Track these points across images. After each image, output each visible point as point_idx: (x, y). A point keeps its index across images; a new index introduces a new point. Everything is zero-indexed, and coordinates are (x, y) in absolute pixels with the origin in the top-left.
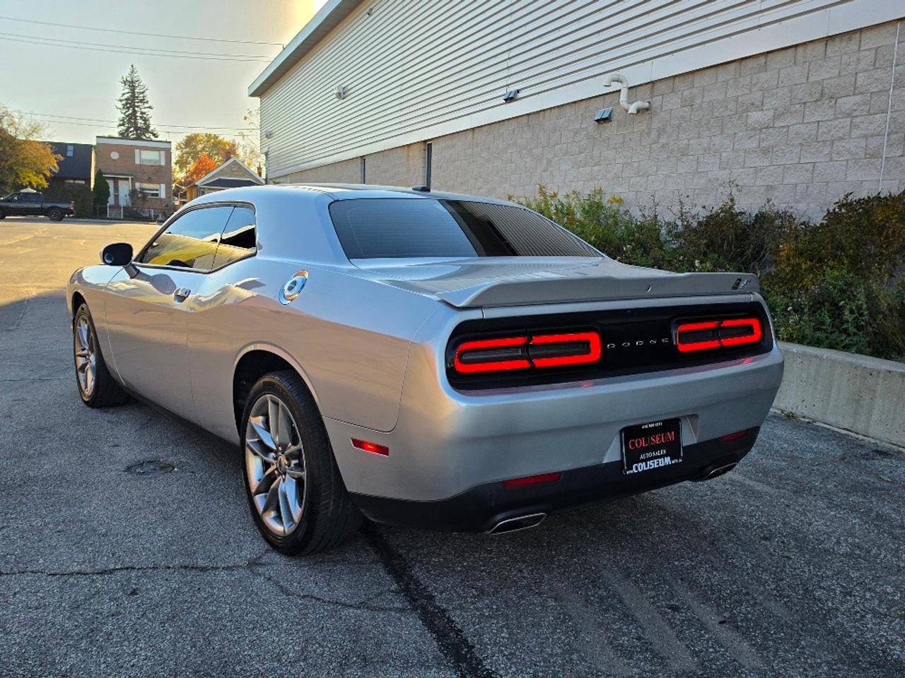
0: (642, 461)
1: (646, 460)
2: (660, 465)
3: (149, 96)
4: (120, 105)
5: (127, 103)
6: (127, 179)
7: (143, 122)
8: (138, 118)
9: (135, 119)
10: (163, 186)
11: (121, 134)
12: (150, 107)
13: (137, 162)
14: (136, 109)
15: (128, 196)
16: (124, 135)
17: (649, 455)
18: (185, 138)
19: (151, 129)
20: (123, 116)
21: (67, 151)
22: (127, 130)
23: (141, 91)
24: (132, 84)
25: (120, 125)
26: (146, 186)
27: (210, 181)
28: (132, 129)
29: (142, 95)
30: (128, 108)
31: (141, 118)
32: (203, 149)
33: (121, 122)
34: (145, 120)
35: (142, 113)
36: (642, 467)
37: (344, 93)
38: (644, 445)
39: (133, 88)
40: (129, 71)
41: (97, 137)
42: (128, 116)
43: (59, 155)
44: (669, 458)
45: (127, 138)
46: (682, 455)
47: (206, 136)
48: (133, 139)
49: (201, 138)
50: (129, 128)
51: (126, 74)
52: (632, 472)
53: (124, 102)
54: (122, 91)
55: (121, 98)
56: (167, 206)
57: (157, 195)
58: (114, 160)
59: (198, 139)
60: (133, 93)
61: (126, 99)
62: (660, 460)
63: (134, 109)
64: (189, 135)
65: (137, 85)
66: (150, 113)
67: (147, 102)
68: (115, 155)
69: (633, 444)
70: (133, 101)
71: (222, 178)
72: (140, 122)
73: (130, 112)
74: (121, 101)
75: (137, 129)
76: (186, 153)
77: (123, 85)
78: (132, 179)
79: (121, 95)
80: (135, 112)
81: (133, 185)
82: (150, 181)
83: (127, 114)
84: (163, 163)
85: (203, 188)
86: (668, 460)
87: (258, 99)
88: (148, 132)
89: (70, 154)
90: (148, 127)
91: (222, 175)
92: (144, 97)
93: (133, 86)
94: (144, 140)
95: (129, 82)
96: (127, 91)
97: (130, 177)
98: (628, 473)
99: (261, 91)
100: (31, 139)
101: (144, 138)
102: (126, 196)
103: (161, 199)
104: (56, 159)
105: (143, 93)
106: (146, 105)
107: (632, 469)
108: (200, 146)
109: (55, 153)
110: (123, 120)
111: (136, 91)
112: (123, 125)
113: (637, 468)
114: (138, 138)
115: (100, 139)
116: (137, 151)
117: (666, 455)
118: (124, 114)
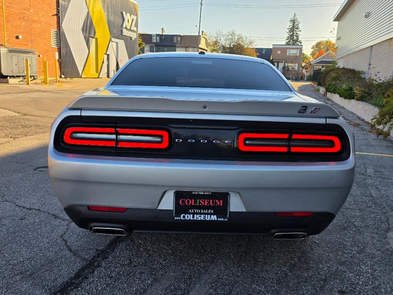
0: (190, 214)
1: (193, 214)
2: (206, 219)
3: (300, 26)
4: (288, 31)
5: (291, 30)
6: (283, 62)
7: (296, 37)
8: (294, 36)
9: (293, 36)
10: (297, 64)
11: (287, 43)
12: (300, 31)
13: (288, 54)
14: (294, 32)
15: (282, 69)
16: (288, 44)
17: (198, 211)
18: (316, 43)
19: (299, 40)
20: (288, 35)
21: (263, 51)
22: (289, 42)
23: (297, 24)
24: (293, 21)
25: (287, 39)
26: (290, 64)
27: (317, 62)
28: (291, 41)
29: (297, 26)
30: (291, 32)
31: (296, 36)
32: (323, 48)
33: (287, 38)
34: (297, 36)
35: (296, 34)
36: (189, 217)
37: (368, 15)
38: (193, 204)
39: (294, 23)
40: (293, 16)
41: (273, 45)
42: (290, 35)
43: (258, 53)
44: (215, 216)
45: (289, 45)
46: (228, 216)
47: (326, 42)
48: (292, 45)
49: (323, 43)
50: (290, 40)
51: (292, 17)
52: (179, 218)
53: (290, 30)
54: (289, 25)
55: (289, 28)
56: (297, 73)
57: (294, 68)
58: (279, 54)
59: (322, 43)
60: (294, 25)
61: (290, 28)
62: (206, 216)
63: (293, 32)
64: (318, 41)
65: (296, 22)
66: (300, 33)
67: (299, 29)
68: (279, 52)
69: (183, 202)
70: (294, 28)
71: (323, 60)
72: (295, 38)
73: (292, 33)
74: (288, 29)
75: (293, 40)
76: (316, 50)
77: (290, 22)
78: (284, 62)
79: (288, 26)
80: (293, 33)
81: (284, 64)
82: (292, 62)
83: (290, 34)
84: (298, 55)
85: (314, 65)
86: (214, 218)
87: (337, 22)
88: (298, 41)
89: (264, 52)
90: (298, 39)
91: (323, 59)
92: (298, 26)
93: (294, 22)
94: (295, 45)
95: (293, 20)
96: (291, 24)
97: (284, 61)
98: (175, 218)
99: (338, 18)
100: (249, 47)
101: (296, 44)
102: (281, 69)
103: (295, 70)
104: (256, 55)
105: (298, 25)
106: (299, 30)
107: (180, 217)
108: (322, 46)
109: (256, 52)
110: (288, 37)
111: (295, 24)
112: (288, 39)
113: (184, 217)
114: (294, 44)
115: (274, 46)
116: (288, 50)
117: (214, 214)
118: (289, 34)
